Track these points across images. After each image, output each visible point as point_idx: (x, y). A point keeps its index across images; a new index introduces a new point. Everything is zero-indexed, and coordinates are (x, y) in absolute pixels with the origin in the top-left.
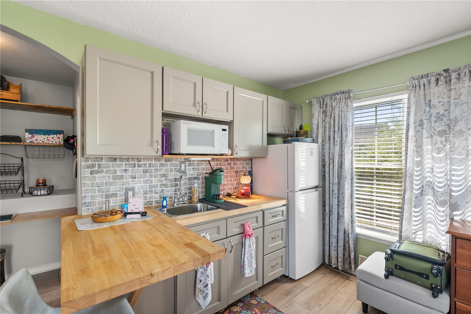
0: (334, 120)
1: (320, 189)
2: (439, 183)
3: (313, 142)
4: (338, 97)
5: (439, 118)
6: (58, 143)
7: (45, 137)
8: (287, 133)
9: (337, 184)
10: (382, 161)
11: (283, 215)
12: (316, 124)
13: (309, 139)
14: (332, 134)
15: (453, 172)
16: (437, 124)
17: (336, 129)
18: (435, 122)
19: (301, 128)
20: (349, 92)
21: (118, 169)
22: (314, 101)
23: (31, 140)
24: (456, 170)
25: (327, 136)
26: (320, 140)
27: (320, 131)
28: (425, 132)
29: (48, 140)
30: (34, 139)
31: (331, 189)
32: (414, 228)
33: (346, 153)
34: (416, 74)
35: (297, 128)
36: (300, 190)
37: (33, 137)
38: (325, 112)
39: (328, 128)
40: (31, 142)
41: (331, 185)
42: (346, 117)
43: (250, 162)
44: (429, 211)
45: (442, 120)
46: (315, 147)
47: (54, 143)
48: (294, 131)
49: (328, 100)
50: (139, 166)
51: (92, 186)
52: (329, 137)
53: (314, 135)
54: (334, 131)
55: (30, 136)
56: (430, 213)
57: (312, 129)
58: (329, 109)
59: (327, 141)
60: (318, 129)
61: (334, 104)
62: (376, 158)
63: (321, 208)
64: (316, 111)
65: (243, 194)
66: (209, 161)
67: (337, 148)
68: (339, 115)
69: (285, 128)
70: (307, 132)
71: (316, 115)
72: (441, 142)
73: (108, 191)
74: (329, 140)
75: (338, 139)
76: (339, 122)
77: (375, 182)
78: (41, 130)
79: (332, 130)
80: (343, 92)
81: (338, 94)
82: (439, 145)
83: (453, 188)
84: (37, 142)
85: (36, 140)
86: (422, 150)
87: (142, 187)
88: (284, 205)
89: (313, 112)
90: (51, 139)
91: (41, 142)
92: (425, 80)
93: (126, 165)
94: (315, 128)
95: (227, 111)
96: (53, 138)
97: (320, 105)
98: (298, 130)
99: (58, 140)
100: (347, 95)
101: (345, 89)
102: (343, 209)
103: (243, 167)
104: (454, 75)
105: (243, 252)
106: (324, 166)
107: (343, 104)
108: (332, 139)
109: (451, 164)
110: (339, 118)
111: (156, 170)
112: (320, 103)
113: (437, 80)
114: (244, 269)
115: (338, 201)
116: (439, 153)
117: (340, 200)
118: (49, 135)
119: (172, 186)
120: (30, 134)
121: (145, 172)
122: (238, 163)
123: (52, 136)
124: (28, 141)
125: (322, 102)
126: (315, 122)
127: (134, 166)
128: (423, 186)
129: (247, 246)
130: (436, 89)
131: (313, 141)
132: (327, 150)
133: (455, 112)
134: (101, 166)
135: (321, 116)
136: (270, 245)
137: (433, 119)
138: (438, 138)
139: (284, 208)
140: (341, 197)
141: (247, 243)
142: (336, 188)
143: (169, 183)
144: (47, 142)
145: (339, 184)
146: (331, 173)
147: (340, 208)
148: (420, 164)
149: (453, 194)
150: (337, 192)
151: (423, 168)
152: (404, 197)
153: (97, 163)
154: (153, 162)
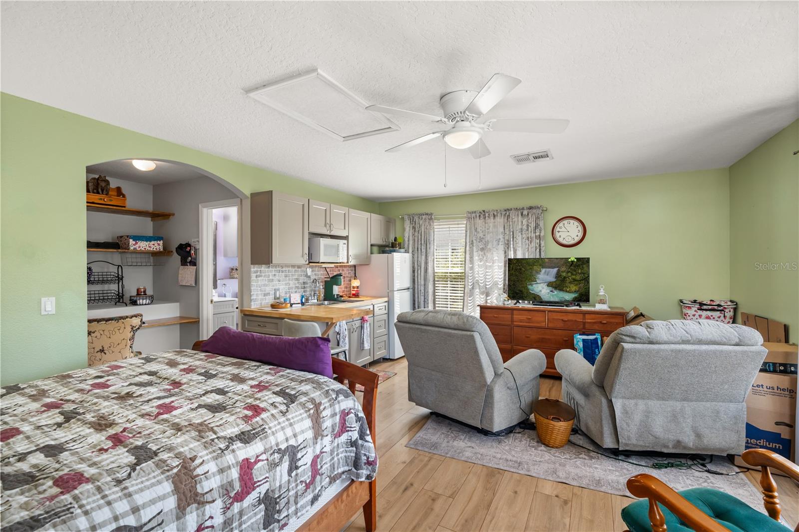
0: (421, 235)
1: (411, 290)
2: (481, 280)
3: (405, 253)
4: (424, 217)
5: (481, 240)
6: (158, 250)
7: (147, 243)
8: (384, 243)
9: (423, 285)
10: (453, 267)
11: (385, 310)
12: (407, 237)
13: (402, 250)
14: (419, 246)
15: (487, 274)
16: (480, 244)
17: (423, 242)
18: (479, 242)
19: (395, 239)
20: (431, 214)
21: (270, 274)
22: (406, 217)
23: (135, 247)
24: (488, 272)
25: (416, 248)
26: (411, 250)
27: (411, 242)
28: (474, 248)
29: (150, 247)
30: (137, 246)
31: (419, 290)
32: (469, 311)
33: (429, 262)
34: (471, 210)
35: (392, 239)
36: (398, 290)
37: (137, 243)
38: (414, 228)
39: (416, 241)
40: (135, 249)
41: (419, 286)
42: (429, 233)
43: (354, 269)
44: (477, 299)
45: (482, 241)
46: (407, 256)
47: (154, 249)
48: (389, 242)
49: (416, 218)
50: (282, 272)
51: (257, 287)
52: (418, 249)
53: (406, 246)
54: (421, 244)
55: (134, 242)
56: (478, 300)
57: (404, 240)
58: (417, 226)
59: (416, 251)
60: (409, 241)
61: (421, 222)
62: (450, 260)
63: (412, 305)
64: (408, 226)
65: (354, 295)
66: (325, 268)
67: (423, 257)
68: (425, 231)
69: (383, 240)
70: (400, 243)
71: (407, 229)
72: (482, 255)
73: (265, 291)
74: (418, 250)
75: (424, 250)
76: (424, 237)
77: (449, 282)
78: (144, 236)
79: (420, 243)
80: (427, 214)
81: (424, 215)
82: (481, 257)
83: (487, 283)
84: (139, 249)
85: (139, 247)
86: (473, 260)
87: (284, 288)
88: (386, 302)
89: (405, 226)
90: (152, 246)
91: (143, 249)
92: (474, 215)
93: (275, 270)
94: (406, 240)
95: (345, 229)
96: (154, 245)
97: (411, 222)
98: (393, 241)
99: (158, 247)
100: (430, 217)
101: (429, 212)
102: (428, 304)
103: (349, 273)
104: (487, 215)
105: (362, 333)
106: (414, 271)
107: (427, 223)
108: (419, 250)
109: (486, 269)
110: (424, 233)
111: (292, 275)
112: (411, 220)
113: (480, 216)
114: (363, 346)
115: (425, 299)
116: (481, 262)
117: (426, 297)
118: (151, 241)
119: (302, 288)
120: (134, 240)
121: (286, 276)
122: (345, 269)
123: (153, 242)
124: (132, 248)
125: (412, 218)
126: (406, 235)
127: (280, 272)
128: (474, 283)
129: (365, 328)
130: (479, 221)
131: (407, 252)
132: (416, 259)
133: (488, 237)
134: (262, 272)
135: (411, 231)
136: (379, 331)
137: (478, 240)
138: (480, 252)
139: (386, 304)
140: (426, 295)
141: (365, 326)
142: (422, 288)
143: (300, 286)
144: (149, 249)
145: (425, 285)
146: (419, 277)
147: (426, 303)
148: (472, 268)
149: (487, 287)
150: (423, 291)
151: (473, 271)
152: (464, 291)
153: (259, 269)
154: (290, 269)
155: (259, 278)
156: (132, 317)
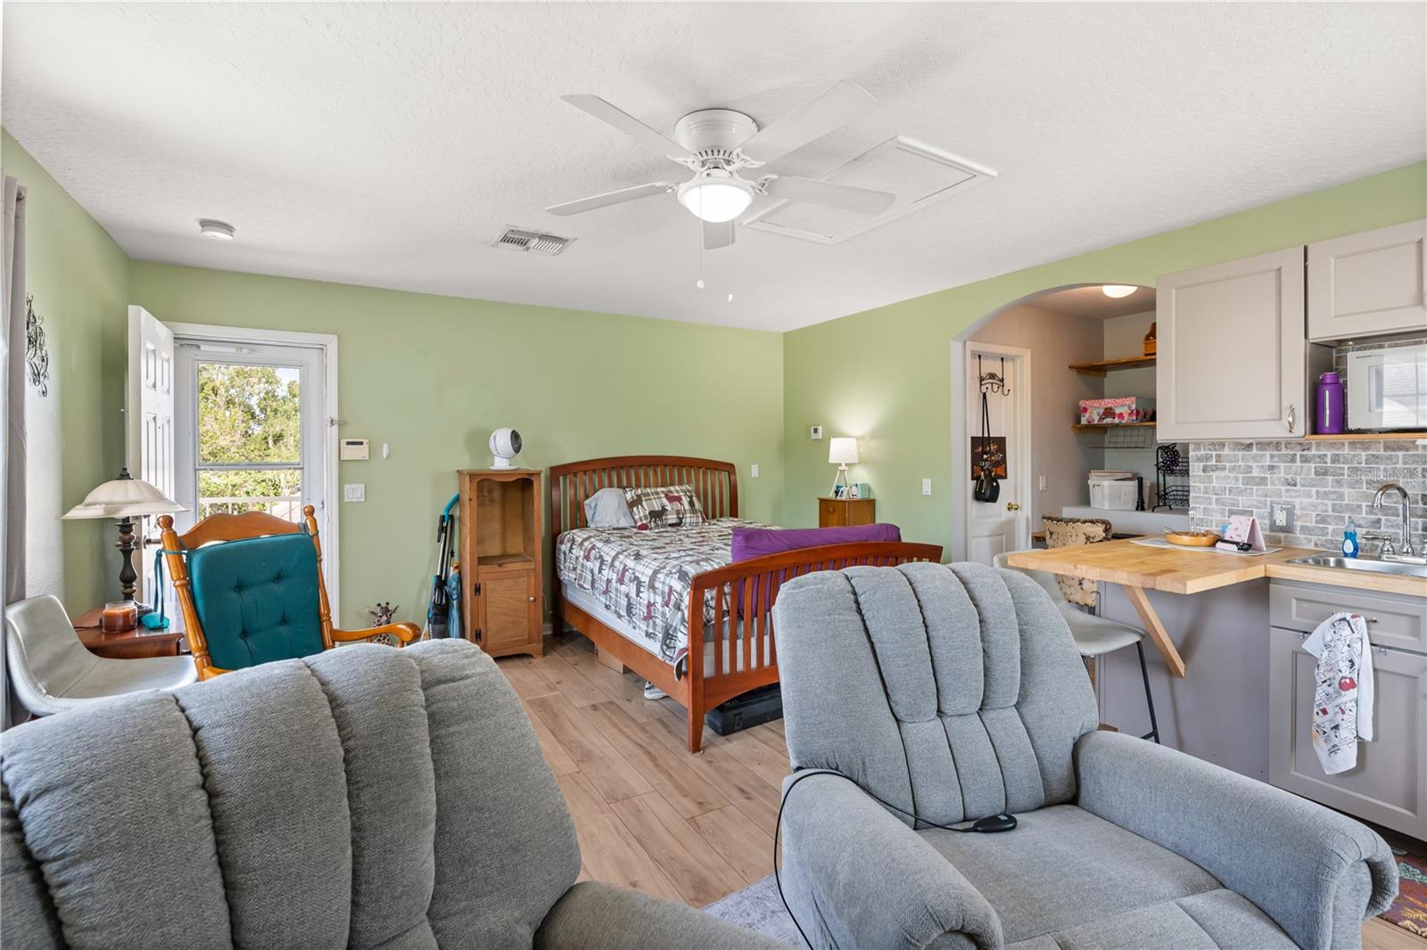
21: (1254, 465)
51: (1206, 492)
93: (1272, 456)
111: (1355, 469)
121: (1322, 472)
127: (1293, 460)
134: (1222, 458)
153: (1214, 453)
155: (1214, 475)
156: (1085, 522)
